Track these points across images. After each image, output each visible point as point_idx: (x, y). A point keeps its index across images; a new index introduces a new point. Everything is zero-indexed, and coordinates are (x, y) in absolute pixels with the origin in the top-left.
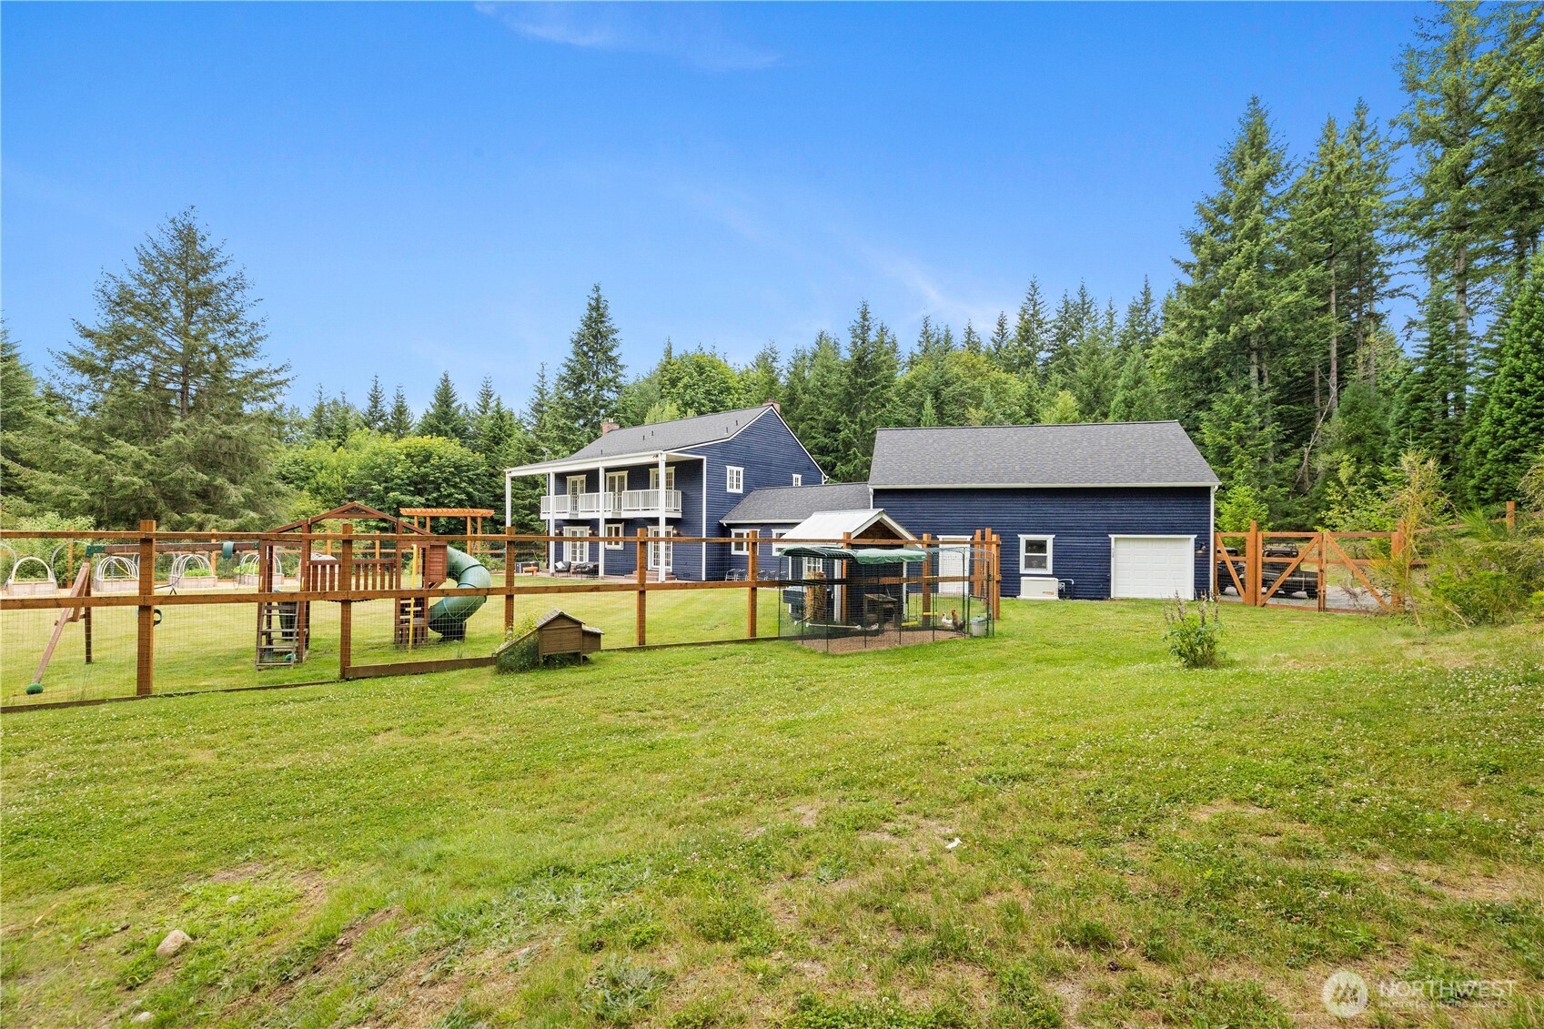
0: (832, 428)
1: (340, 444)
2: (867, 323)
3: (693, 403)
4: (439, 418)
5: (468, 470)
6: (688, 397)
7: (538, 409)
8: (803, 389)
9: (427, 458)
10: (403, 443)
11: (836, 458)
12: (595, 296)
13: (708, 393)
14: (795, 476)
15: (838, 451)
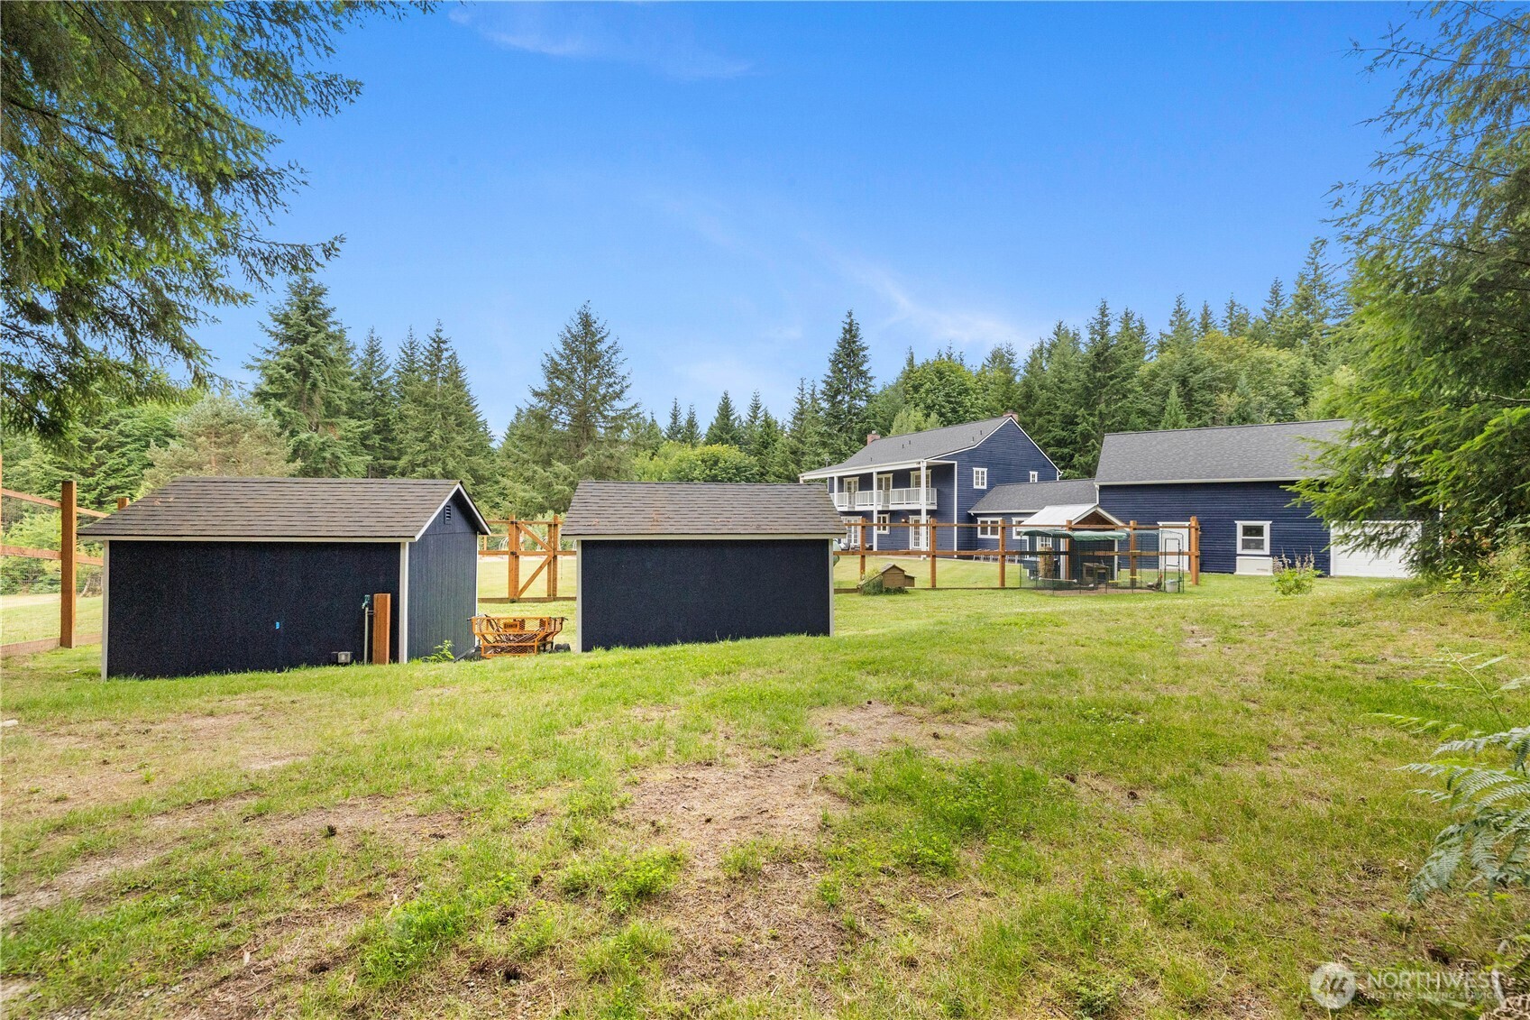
0: (1070, 421)
1: (653, 454)
2: (1106, 319)
3: (934, 406)
4: (722, 429)
5: (746, 471)
6: (929, 401)
7: (799, 416)
8: (1039, 386)
9: (716, 463)
10: (698, 451)
11: (1075, 450)
12: (848, 321)
13: (948, 395)
14: (1031, 473)
15: (1076, 442)
